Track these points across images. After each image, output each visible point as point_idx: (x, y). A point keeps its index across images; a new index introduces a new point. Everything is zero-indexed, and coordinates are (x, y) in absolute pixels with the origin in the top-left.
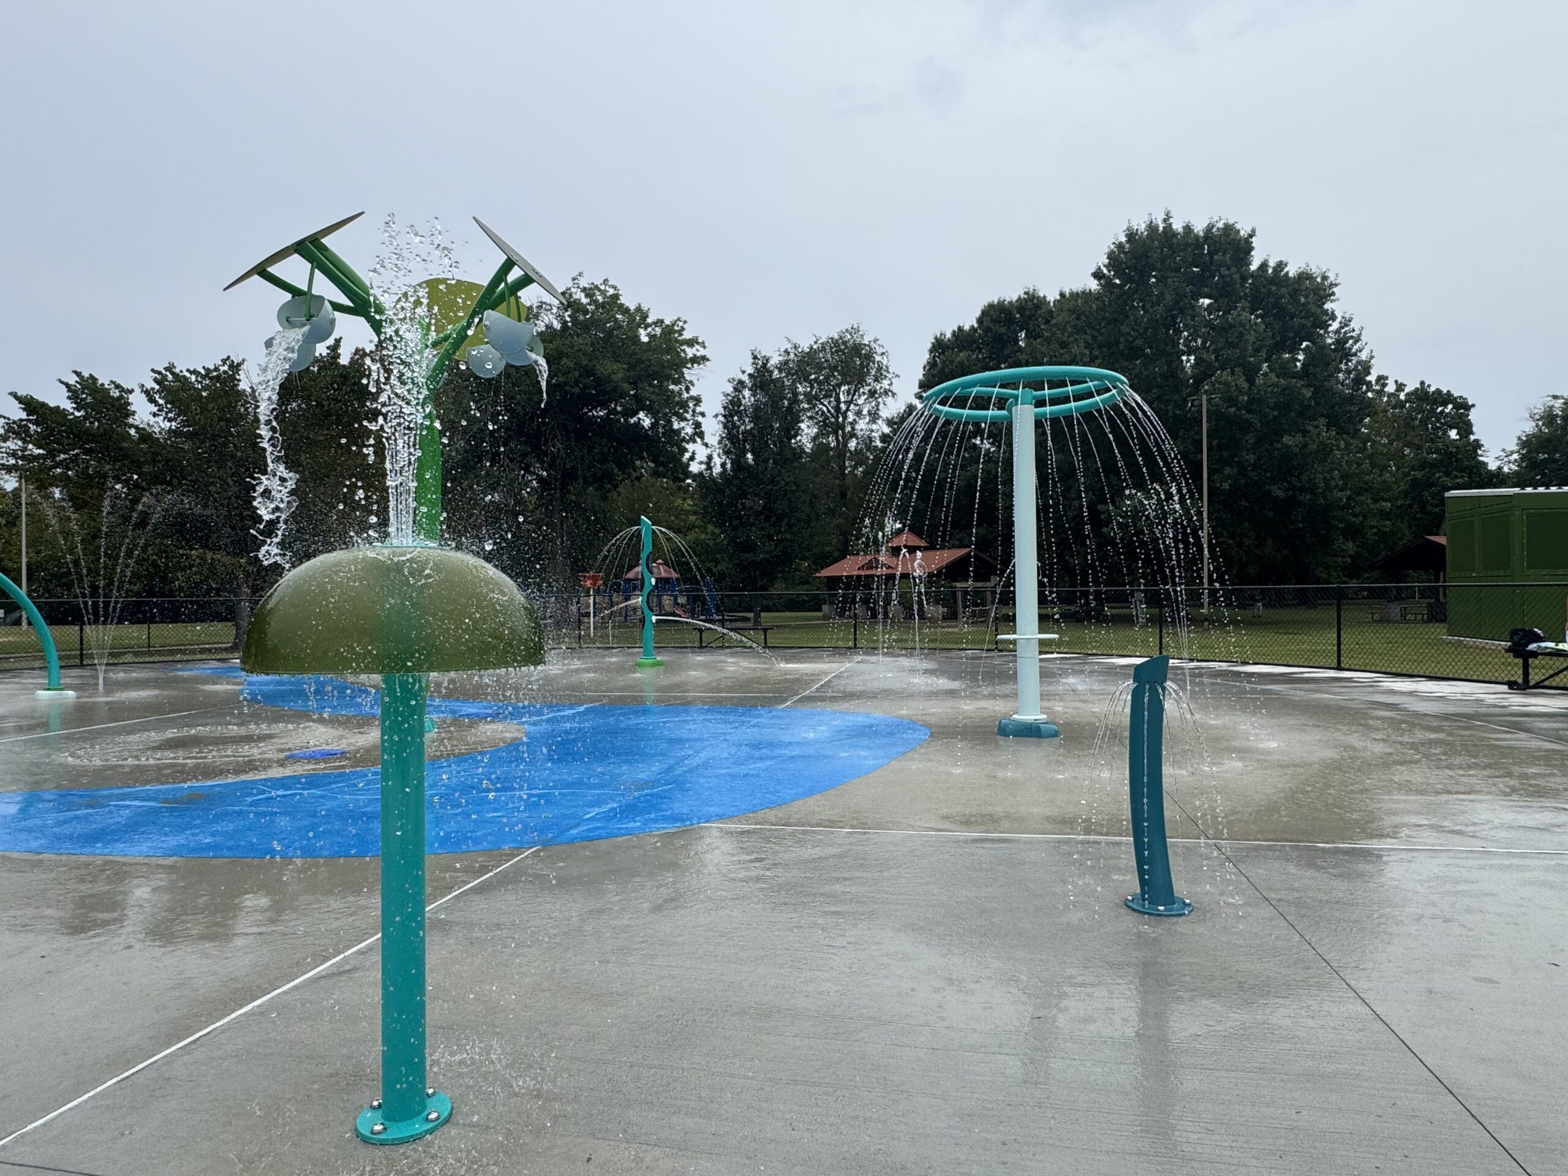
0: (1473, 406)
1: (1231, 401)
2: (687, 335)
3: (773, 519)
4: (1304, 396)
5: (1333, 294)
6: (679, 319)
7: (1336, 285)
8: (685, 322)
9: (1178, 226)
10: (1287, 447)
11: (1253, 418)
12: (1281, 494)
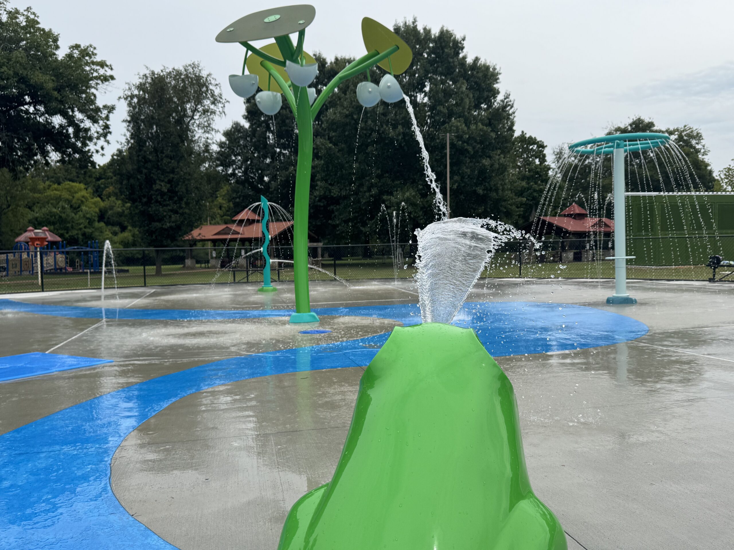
0: (546, 146)
1: (459, 137)
2: (98, 59)
3: (176, 198)
4: (492, 137)
5: (498, 79)
6: (91, 46)
7: (500, 74)
8: (95, 48)
9: (420, 28)
10: (484, 165)
11: (470, 149)
12: (481, 192)
